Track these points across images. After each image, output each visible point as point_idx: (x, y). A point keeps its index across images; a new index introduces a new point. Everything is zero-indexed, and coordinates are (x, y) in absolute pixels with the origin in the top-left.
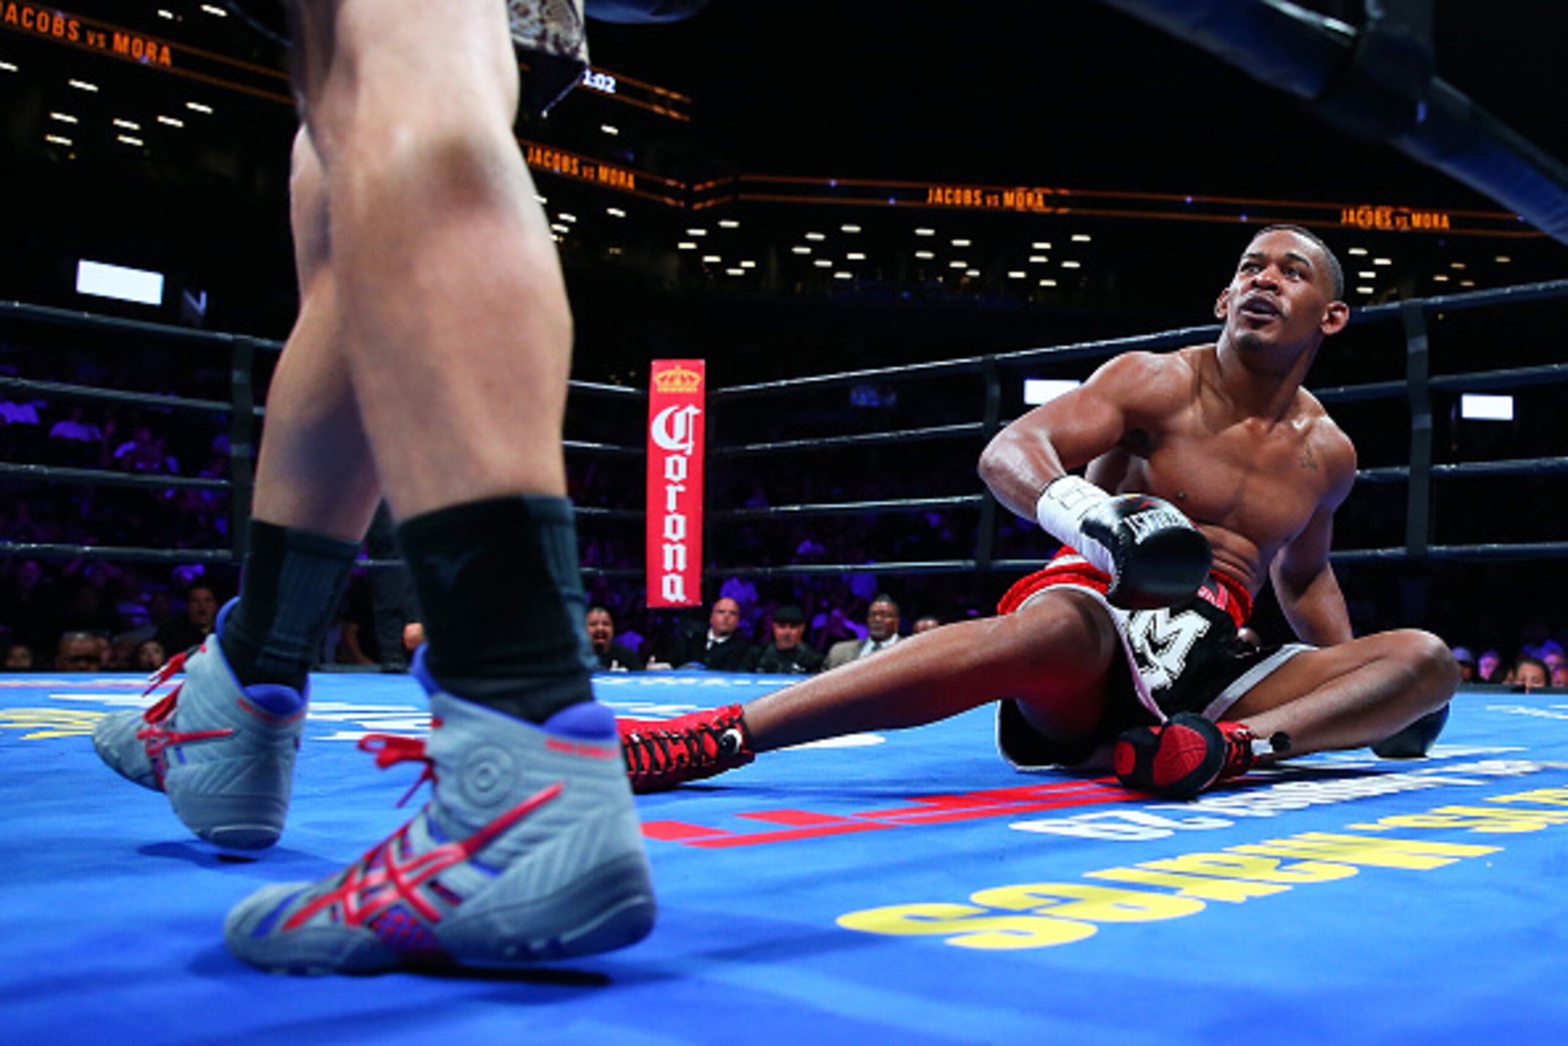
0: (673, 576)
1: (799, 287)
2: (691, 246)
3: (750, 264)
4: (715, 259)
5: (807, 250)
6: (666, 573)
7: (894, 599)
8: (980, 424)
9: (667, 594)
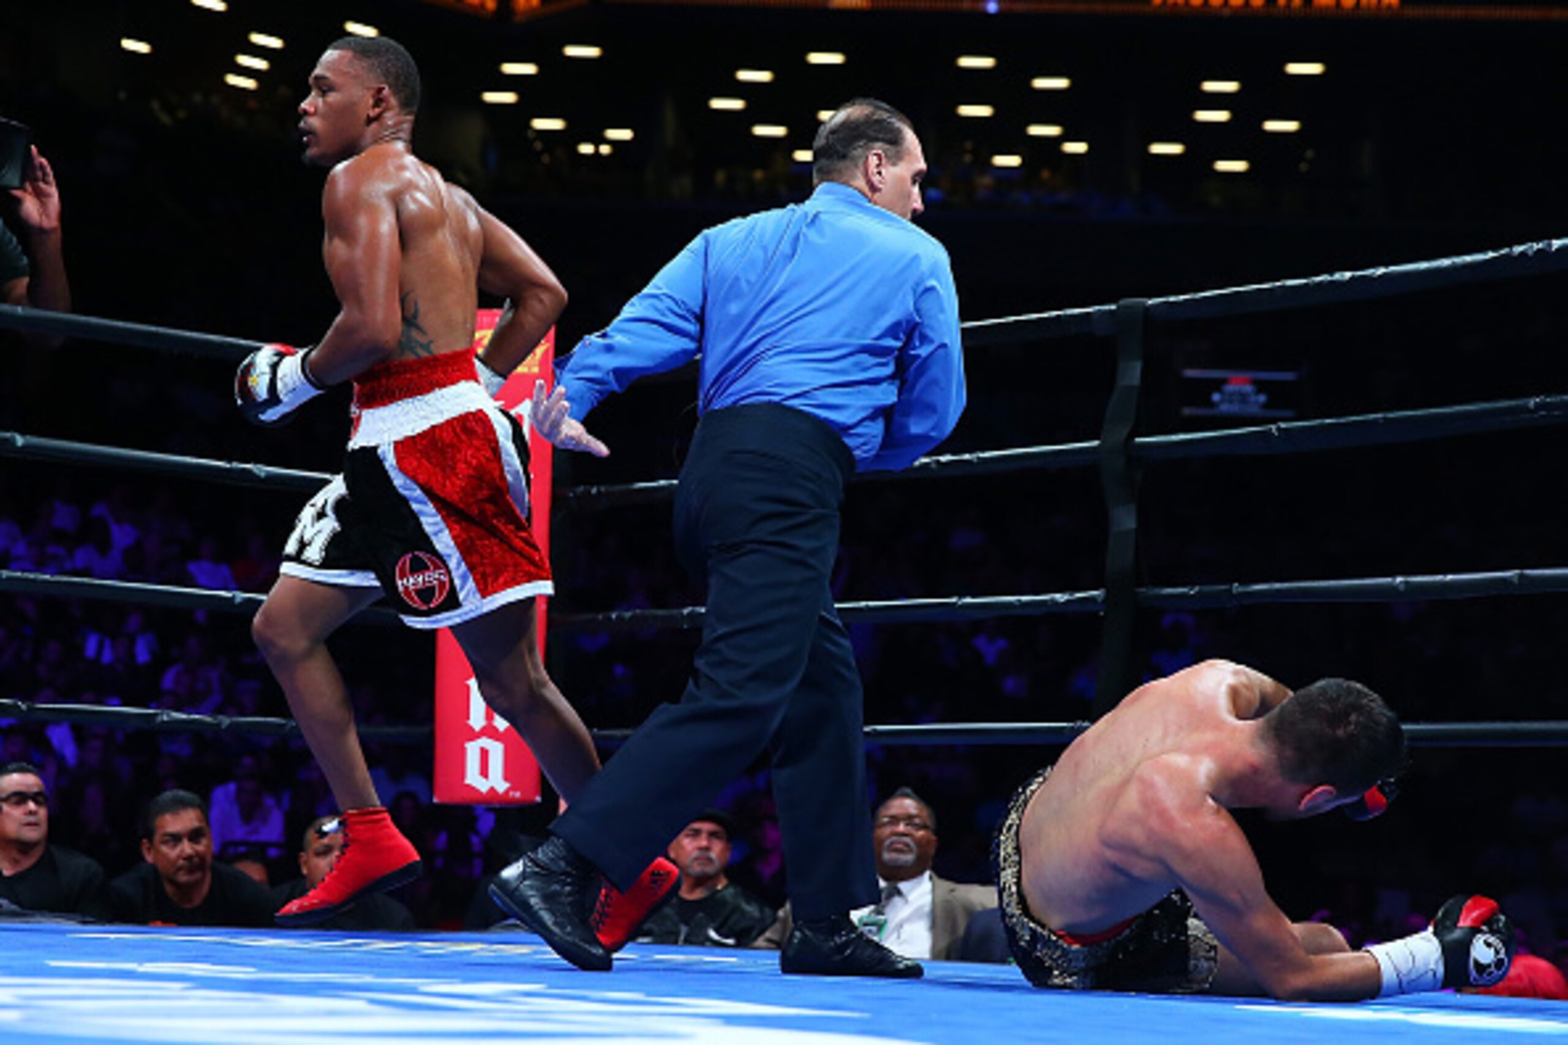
0: (485, 742)
1: (720, 177)
2: (508, 97)
3: (625, 134)
4: (556, 124)
5: (737, 104)
6: (474, 736)
7: (921, 795)
8: (1095, 443)
9: (473, 778)
